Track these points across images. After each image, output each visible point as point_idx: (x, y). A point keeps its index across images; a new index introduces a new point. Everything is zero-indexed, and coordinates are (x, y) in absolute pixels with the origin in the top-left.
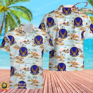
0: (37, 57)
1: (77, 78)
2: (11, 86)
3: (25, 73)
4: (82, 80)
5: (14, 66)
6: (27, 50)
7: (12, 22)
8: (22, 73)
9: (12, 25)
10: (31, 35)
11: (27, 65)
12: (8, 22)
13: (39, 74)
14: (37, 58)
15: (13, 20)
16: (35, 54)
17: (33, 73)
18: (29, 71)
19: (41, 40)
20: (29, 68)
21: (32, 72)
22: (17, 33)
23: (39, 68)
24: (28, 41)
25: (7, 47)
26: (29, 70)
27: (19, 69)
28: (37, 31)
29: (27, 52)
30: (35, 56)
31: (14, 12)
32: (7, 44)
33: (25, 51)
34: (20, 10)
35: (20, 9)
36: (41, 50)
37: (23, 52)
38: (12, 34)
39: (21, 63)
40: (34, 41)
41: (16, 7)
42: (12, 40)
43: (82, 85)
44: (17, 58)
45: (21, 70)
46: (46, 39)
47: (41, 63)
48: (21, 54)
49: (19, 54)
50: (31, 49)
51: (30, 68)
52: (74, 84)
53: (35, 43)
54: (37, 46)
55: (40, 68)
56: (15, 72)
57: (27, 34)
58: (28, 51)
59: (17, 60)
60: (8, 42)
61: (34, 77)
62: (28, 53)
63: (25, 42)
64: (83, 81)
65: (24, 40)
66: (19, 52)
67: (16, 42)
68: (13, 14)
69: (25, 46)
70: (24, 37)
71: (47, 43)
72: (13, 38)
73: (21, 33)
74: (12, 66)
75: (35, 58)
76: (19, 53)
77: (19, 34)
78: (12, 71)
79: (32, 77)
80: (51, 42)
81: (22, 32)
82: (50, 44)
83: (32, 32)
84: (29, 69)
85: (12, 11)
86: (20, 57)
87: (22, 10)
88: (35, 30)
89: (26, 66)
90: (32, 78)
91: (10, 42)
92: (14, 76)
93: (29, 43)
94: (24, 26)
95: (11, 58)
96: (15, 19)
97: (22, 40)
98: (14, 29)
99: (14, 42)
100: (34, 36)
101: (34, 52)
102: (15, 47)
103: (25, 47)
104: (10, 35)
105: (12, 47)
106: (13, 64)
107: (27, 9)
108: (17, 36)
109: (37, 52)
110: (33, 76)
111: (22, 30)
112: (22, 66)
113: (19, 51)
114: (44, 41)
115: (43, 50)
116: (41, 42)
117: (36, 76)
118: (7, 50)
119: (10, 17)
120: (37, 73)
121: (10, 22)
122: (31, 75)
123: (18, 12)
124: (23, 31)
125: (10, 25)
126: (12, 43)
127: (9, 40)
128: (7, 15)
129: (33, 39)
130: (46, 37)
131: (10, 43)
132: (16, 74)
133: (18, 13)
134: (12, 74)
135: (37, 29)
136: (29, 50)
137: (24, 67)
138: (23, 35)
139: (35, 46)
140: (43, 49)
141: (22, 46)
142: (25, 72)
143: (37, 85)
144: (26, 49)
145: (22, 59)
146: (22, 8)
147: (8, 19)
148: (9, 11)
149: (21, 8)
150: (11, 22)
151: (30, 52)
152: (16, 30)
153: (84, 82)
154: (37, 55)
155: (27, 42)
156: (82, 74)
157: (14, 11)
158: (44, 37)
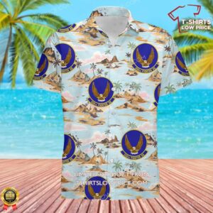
0: (140, 105)
1: (177, 179)
2: (64, 190)
3: (106, 153)
4: (187, 184)
5: (72, 132)
6: (111, 86)
7: (28, 50)
8: (96, 153)
9: (26, 57)
10: (123, 41)
11: (112, 129)
12: (18, 49)
13: (148, 155)
14: (141, 110)
15: (29, 46)
16: (135, 99)
17: (129, 152)
18: (117, 147)
19: (151, 57)
20: (116, 139)
21: (126, 151)
22: (82, 37)
23: (147, 138)
24: (115, 59)
25: (52, 78)
26: (117, 143)
27: (88, 141)
28: (141, 30)
29: (112, 92)
30: (134, 102)
31: (33, 28)
32: (54, 70)
33: (107, 90)
34: (45, 23)
35: (45, 20)
36: (154, 85)
37: (101, 91)
38: (69, 41)
39: (95, 125)
40: (131, 59)
41: (37, 15)
42: (69, 57)
43: (188, 194)
44: (83, 109)
45: (94, 146)
46: (167, 53)
47: (152, 125)
48: (93, 98)
49: (89, 100)
50: (123, 84)
51: (120, 139)
52: (170, 192)
53: (134, 66)
54: (140, 74)
55: (151, 139)
56: (77, 150)
57: (113, 40)
58: (113, 89)
59: (83, 116)
60: (57, 63)
61: (132, 166)
62: (115, 94)
63: (104, 62)
64: (191, 186)
65: (103, 56)
66: (88, 92)
67: (79, 64)
68: (30, 33)
69: (106, 74)
70: (104, 48)
71: (171, 65)
72: (70, 50)
73: (95, 36)
74: (67, 134)
75: (134, 108)
76: (88, 96)
77: (87, 40)
78: (69, 147)
79: (127, 164)
80: (180, 63)
81: (98, 34)
82: (178, 70)
83: (128, 35)
84: (119, 143)
85: (27, 26)
86: (91, 106)
87: (50, 22)
88: (134, 26)
89: (108, 132)
90: (127, 168)
91: (63, 62)
92: (73, 163)
93: (117, 67)
94: (102, 15)
95: (64, 110)
96: (34, 43)
97: (98, 57)
98: (74, 26)
99: (75, 63)
100: (131, 45)
101: (133, 92)
102: (77, 78)
103: (107, 77)
104: (61, 42)
105: (67, 78)
106: (70, 127)
107: (61, 21)
108: (83, 45)
109: (141, 93)
110: (130, 161)
111: (98, 29)
112: (98, 133)
113: (88, 89)
114: (160, 61)
115: (160, 85)
116: (154, 64)
117: (137, 161)
118: (53, 87)
119: (22, 40)
120: (140, 152)
121: (22, 51)
122: (124, 160)
123: (42, 28)
124: (101, 32)
125: (23, 58)
126: (68, 66)
127: (60, 57)
128: (15, 35)
129: (128, 55)
130: (168, 49)
131: (63, 65)
132: (78, 156)
133: (40, 31)
134: (68, 157)
135: (140, 25)
136: (118, 86)
137: (103, 136)
138: (101, 43)
139: (136, 74)
140: (158, 83)
141: (97, 75)
142: (106, 150)
143: (141, 190)
144: (108, 84)
145: (98, 114)
146: (50, 17)
147: (19, 43)
148: (20, 25)
149: (47, 18)
150: (25, 51)
151: (122, 93)
152: (80, 27)
153: (193, 188)
154: (141, 101)
155: (112, 62)
156: (187, 169)
157: (31, 25)
158: (160, 49)
